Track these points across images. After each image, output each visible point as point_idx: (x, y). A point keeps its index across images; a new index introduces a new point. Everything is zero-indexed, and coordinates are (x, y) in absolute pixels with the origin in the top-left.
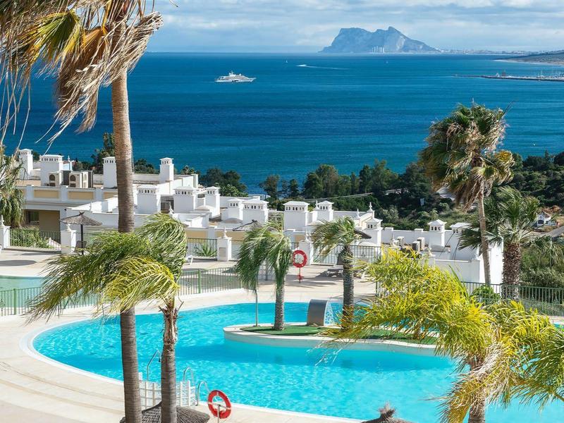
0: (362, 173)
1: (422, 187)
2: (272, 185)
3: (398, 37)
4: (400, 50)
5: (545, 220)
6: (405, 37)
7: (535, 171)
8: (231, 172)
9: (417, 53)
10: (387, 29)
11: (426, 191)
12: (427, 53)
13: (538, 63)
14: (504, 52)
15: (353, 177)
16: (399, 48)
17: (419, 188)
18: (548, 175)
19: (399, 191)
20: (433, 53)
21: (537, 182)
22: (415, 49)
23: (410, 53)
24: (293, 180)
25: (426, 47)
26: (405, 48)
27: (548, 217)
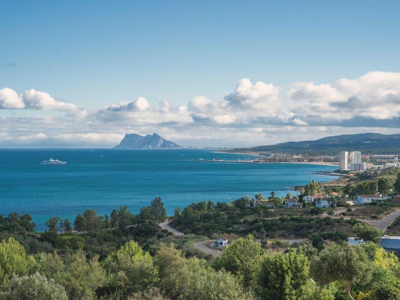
0: (112, 215)
1: (150, 223)
2: (53, 223)
3: (159, 140)
4: (160, 146)
5: (224, 242)
6: (163, 139)
7: (221, 211)
8: (26, 215)
9: (170, 148)
10: (152, 134)
11: (153, 225)
12: (176, 148)
13: (238, 153)
14: (220, 148)
15: (107, 216)
16: (159, 145)
17: (148, 224)
18: (228, 213)
19: (135, 226)
20: (180, 148)
21: (221, 218)
22: (169, 146)
23: (166, 148)
24: (67, 220)
25: (175, 145)
26: (163, 145)
27: (226, 240)
